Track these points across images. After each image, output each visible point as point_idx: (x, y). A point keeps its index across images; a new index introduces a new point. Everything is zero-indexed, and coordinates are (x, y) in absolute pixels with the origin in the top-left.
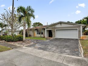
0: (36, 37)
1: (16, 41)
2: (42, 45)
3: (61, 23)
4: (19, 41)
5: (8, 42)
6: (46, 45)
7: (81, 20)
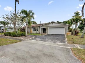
0: (32, 33)
1: (19, 36)
2: (41, 38)
3: (53, 23)
4: (22, 36)
5: (13, 37)
6: (43, 39)
7: (67, 21)
